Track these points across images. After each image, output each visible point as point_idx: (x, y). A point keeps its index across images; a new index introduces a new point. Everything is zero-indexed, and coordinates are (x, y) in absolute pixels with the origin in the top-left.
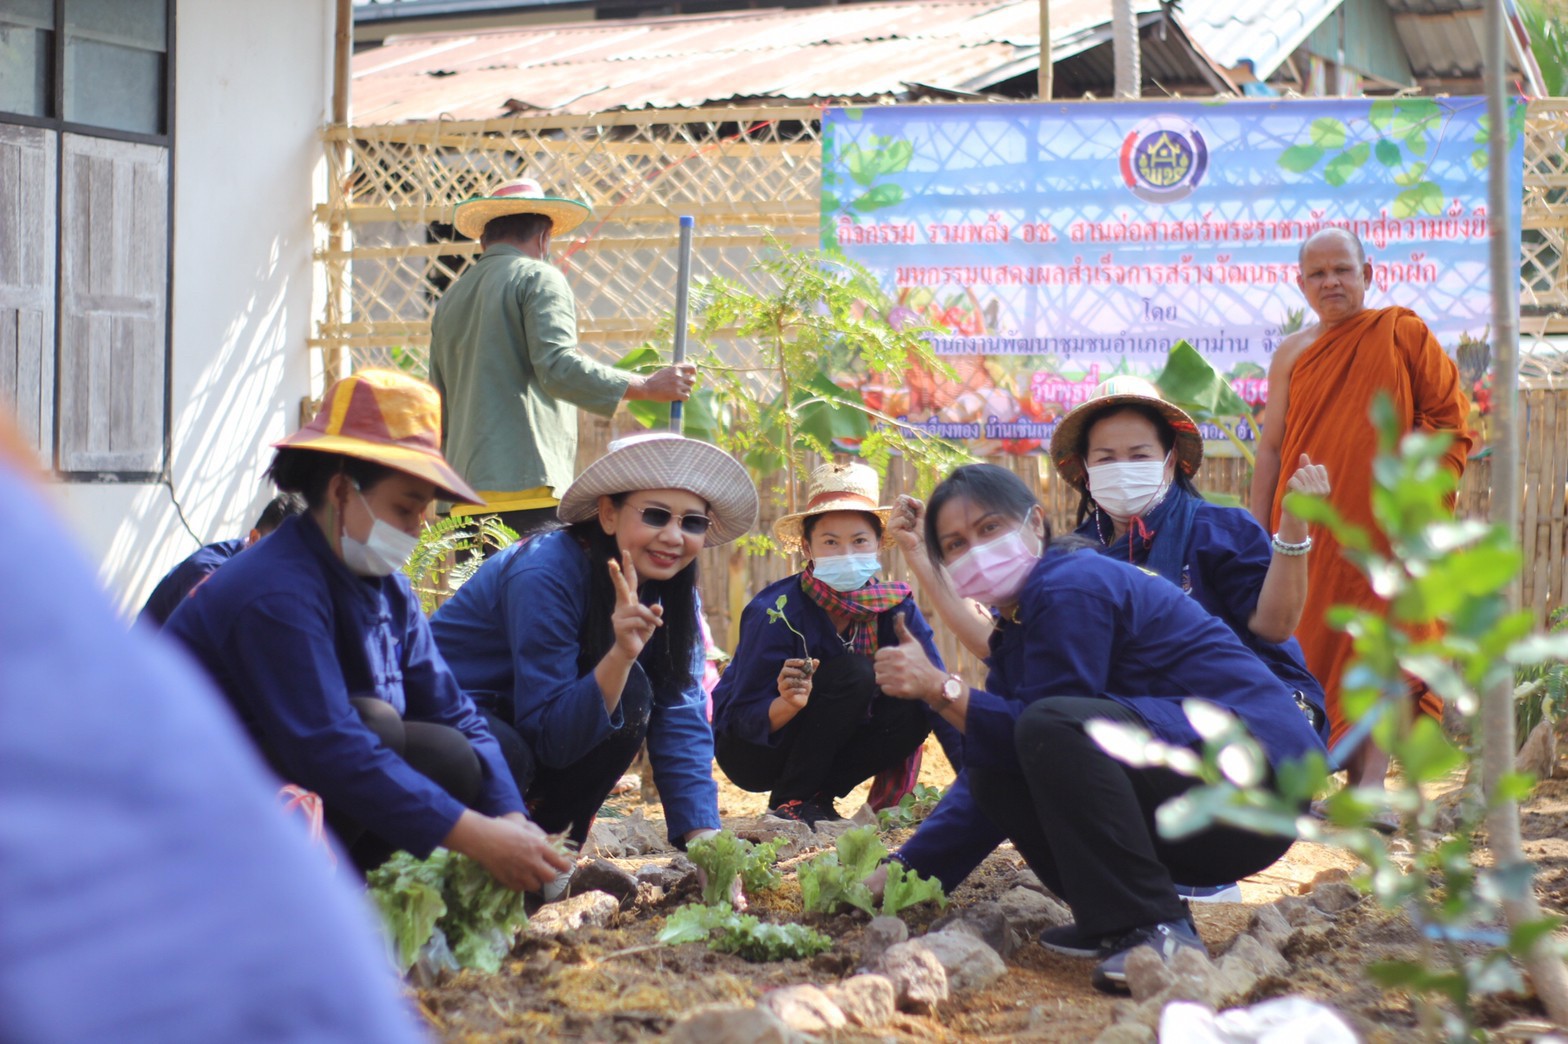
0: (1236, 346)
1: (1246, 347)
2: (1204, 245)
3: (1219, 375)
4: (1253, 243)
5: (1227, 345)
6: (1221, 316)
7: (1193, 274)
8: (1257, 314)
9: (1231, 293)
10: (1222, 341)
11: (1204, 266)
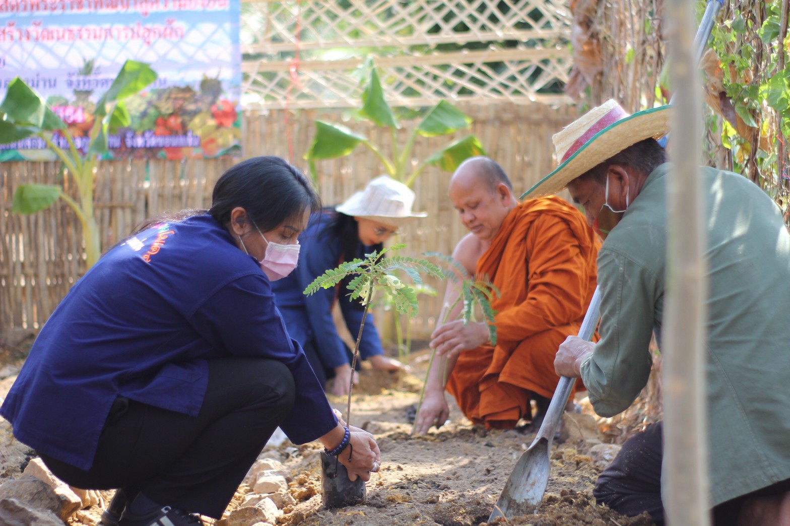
0: (48, 84)
1: (55, 85)
2: (23, 14)
3: (43, 101)
4: (58, 12)
5: (41, 84)
6: (38, 62)
7: (16, 35)
8: (62, 60)
9: (44, 47)
10: (38, 81)
11: (24, 28)
